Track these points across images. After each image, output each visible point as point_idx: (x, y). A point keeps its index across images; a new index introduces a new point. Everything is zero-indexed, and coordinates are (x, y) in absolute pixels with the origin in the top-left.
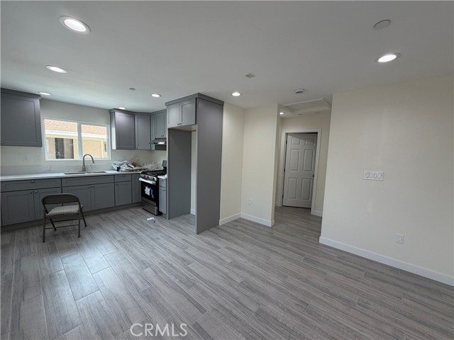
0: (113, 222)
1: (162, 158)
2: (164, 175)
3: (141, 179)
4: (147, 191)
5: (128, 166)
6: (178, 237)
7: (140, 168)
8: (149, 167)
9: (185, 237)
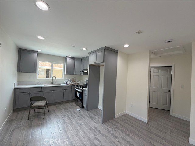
0: (61, 110)
1: (86, 78)
2: (86, 87)
3: (75, 89)
4: (78, 95)
5: (71, 82)
6: (92, 124)
7: (75, 83)
8: (80, 83)
9: (96, 125)
